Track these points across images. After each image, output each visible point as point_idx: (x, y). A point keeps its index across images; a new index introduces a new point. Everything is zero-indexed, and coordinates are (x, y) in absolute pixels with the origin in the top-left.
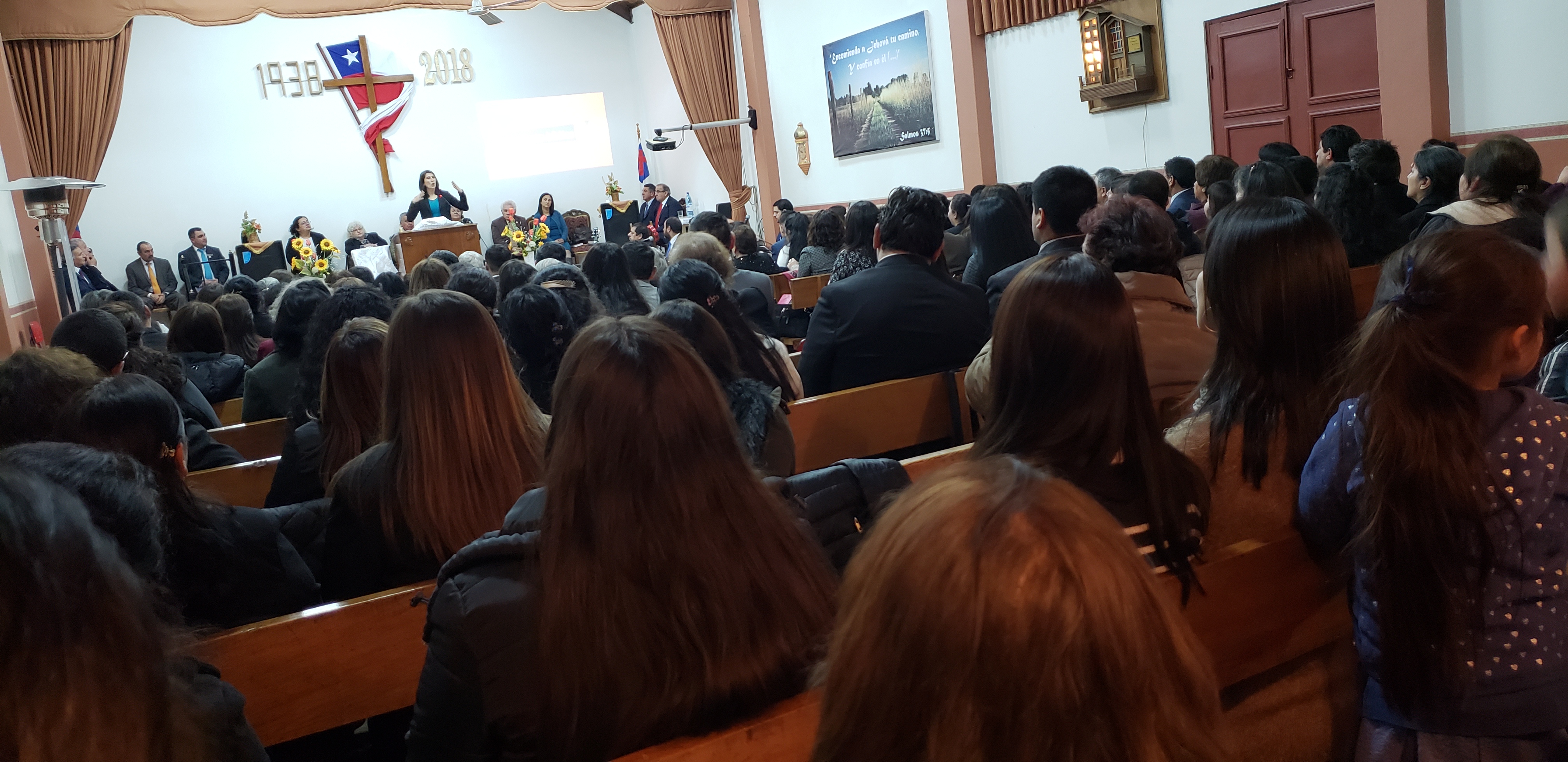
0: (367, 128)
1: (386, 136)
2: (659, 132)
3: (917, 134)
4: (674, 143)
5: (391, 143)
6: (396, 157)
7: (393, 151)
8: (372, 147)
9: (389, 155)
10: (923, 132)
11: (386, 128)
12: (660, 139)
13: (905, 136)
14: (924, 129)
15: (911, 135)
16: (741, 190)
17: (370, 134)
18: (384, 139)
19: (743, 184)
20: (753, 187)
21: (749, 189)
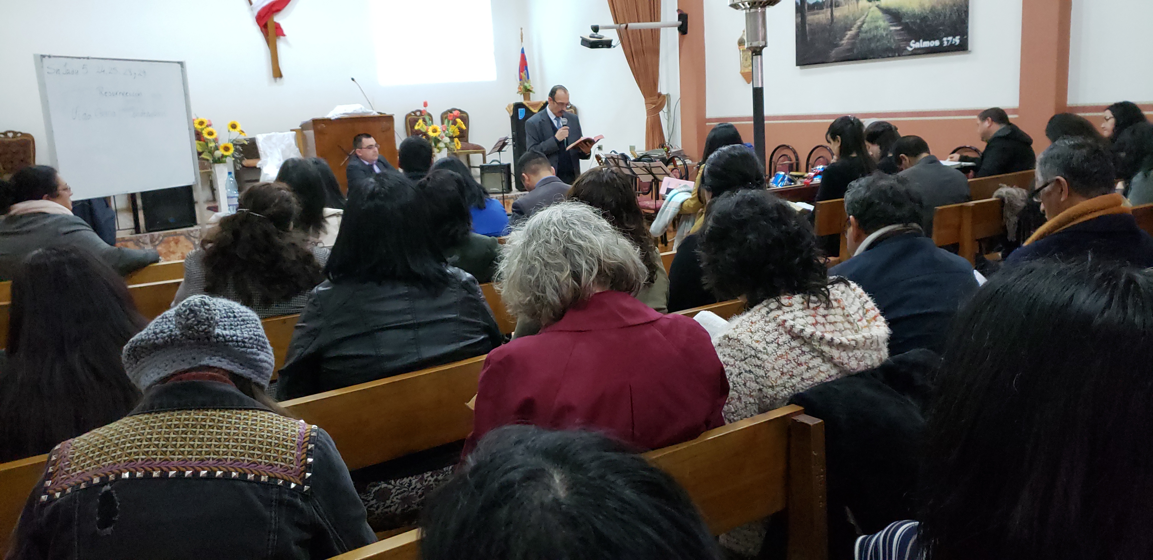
0: (259, 9)
1: (279, 19)
2: (596, 29)
3: (937, 43)
4: (611, 41)
5: (283, 26)
6: (287, 43)
7: (284, 35)
8: (263, 29)
9: (279, 38)
10: (948, 41)
11: (278, 11)
12: (596, 36)
13: (914, 45)
14: (950, 38)
15: (926, 44)
16: (657, 97)
17: (262, 15)
18: (275, 23)
19: (659, 91)
20: (667, 95)
21: (664, 96)
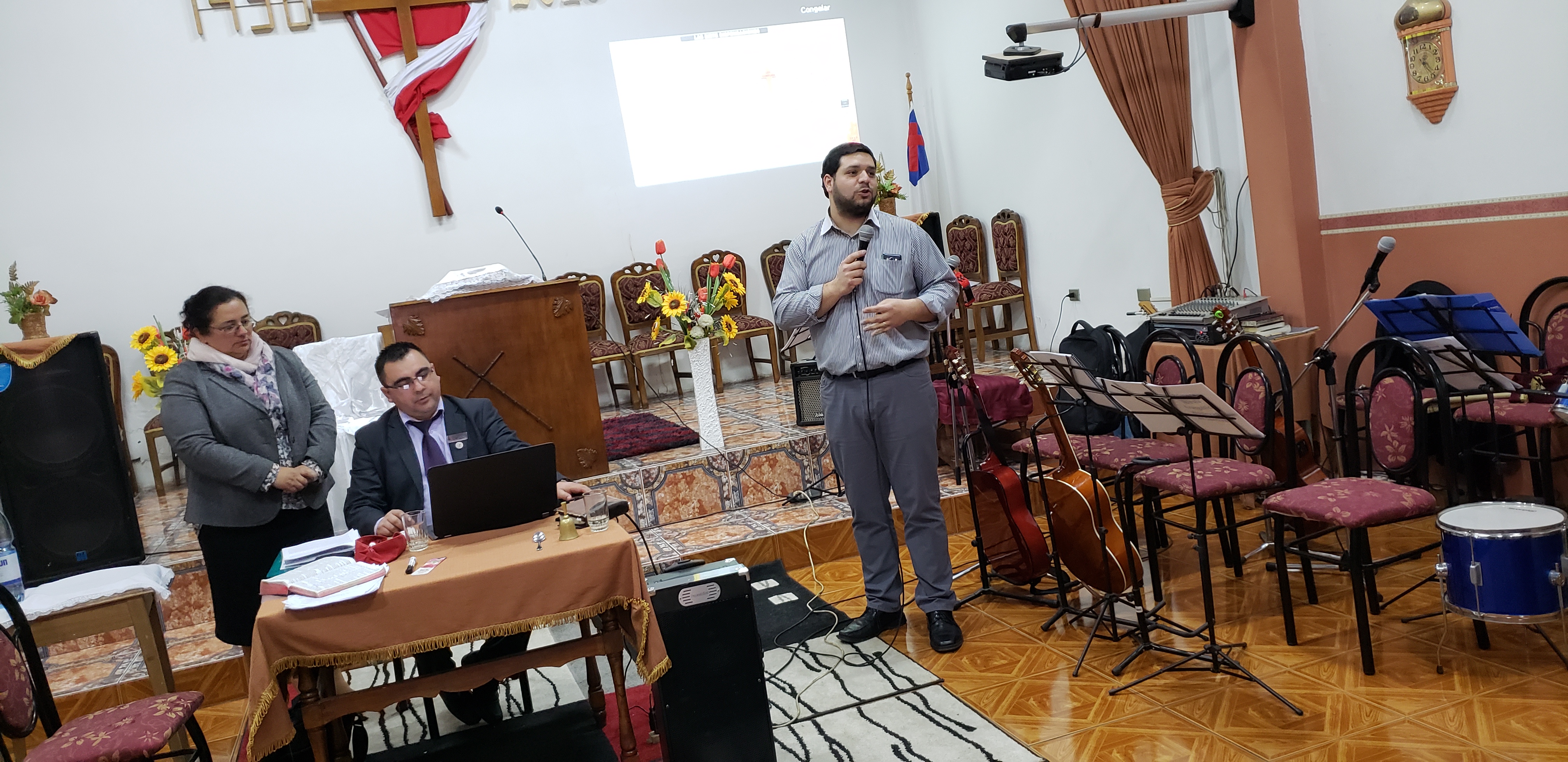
0: (398, 92)
1: (438, 107)
2: (1018, 33)
4: (1058, 57)
5: (445, 120)
6: (457, 148)
7: (449, 136)
8: (409, 128)
9: (442, 144)
11: (435, 92)
12: (1021, 49)
16: (1191, 178)
17: (405, 103)
18: (431, 114)
19: (1195, 165)
20: (1215, 172)
21: (1208, 175)
